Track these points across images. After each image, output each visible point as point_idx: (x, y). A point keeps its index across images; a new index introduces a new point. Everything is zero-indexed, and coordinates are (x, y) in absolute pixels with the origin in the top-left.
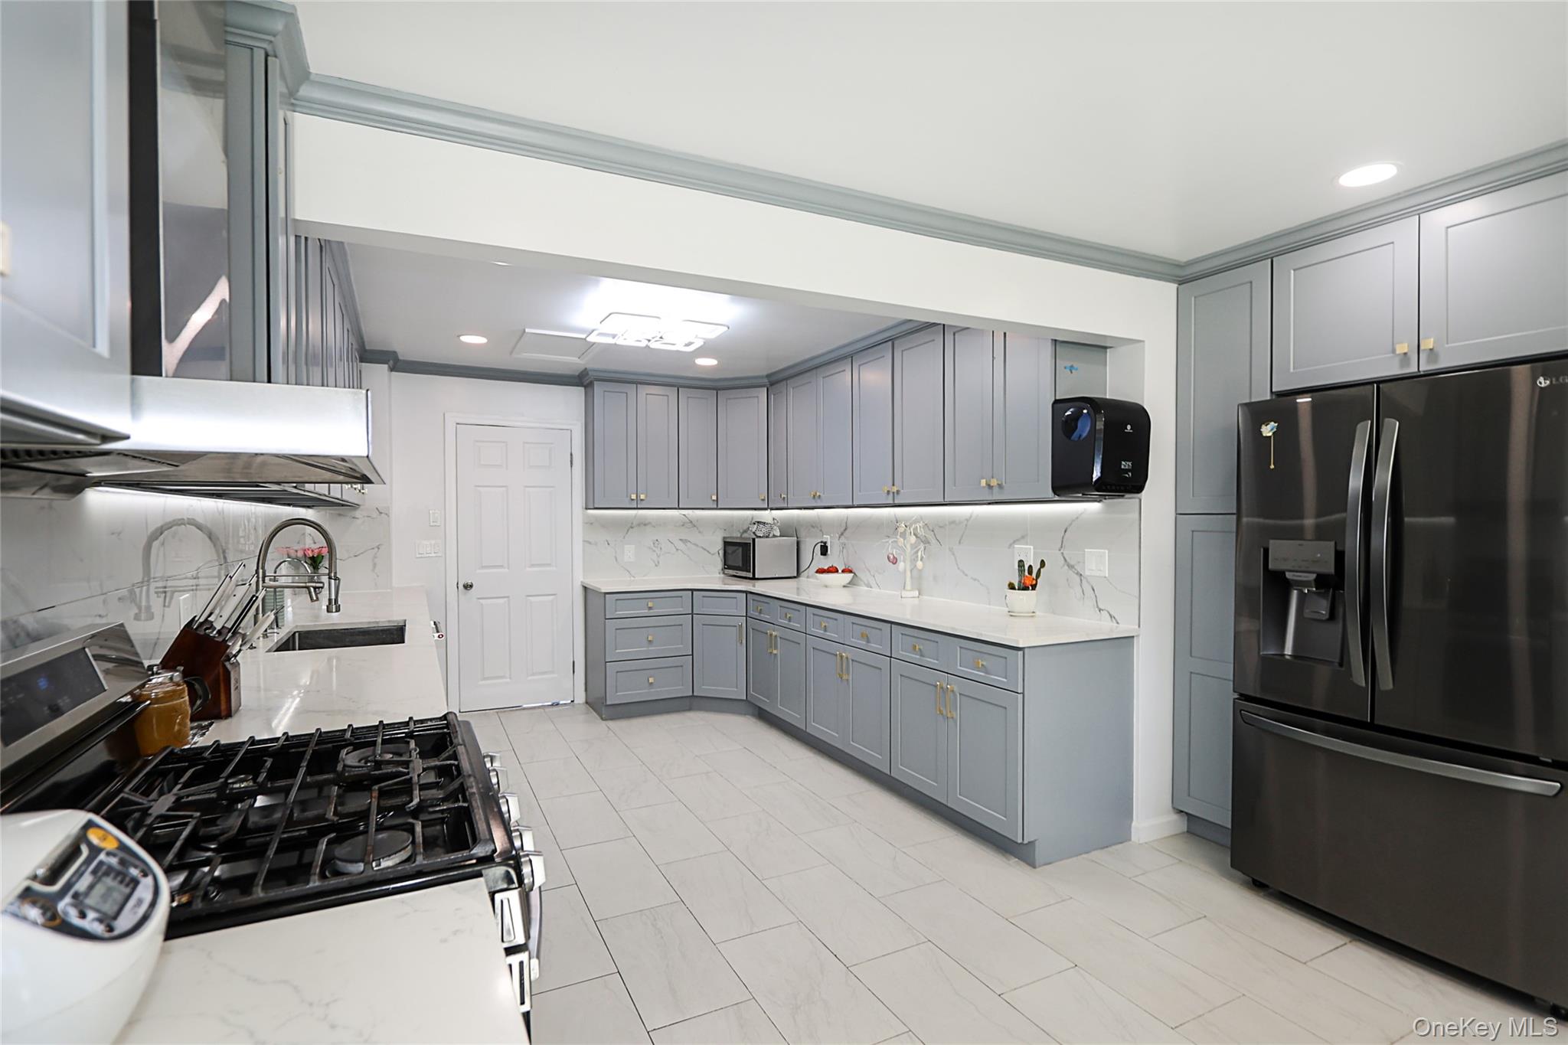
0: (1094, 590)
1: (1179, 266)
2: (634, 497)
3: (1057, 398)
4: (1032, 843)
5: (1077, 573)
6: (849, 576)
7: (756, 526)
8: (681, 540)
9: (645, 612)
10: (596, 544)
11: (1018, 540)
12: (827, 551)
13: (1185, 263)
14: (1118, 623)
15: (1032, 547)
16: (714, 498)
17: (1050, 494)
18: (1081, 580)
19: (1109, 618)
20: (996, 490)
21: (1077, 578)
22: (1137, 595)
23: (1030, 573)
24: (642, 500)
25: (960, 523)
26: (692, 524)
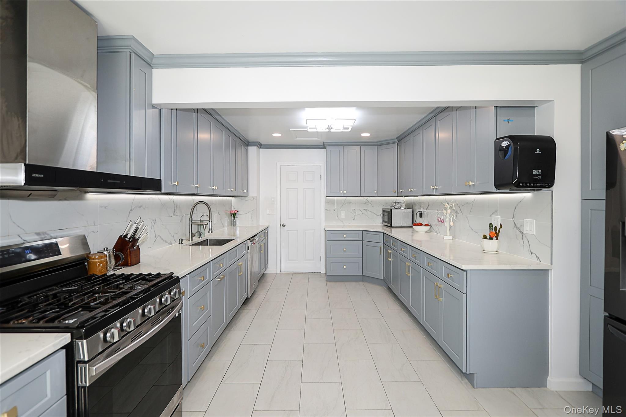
0: (528, 242)
1: (580, 53)
2: (341, 192)
3: (498, 137)
4: (473, 374)
5: (521, 232)
6: (428, 227)
7: (394, 204)
8: (364, 209)
9: (343, 239)
10: (330, 210)
11: (494, 213)
12: (422, 216)
13: (583, 50)
14: (540, 261)
15: (500, 217)
16: (376, 192)
17: (494, 189)
18: (522, 236)
19: (536, 258)
20: (472, 187)
21: (521, 235)
22: (550, 246)
23: (496, 230)
24: (345, 193)
25: (470, 203)
26: (367, 202)
